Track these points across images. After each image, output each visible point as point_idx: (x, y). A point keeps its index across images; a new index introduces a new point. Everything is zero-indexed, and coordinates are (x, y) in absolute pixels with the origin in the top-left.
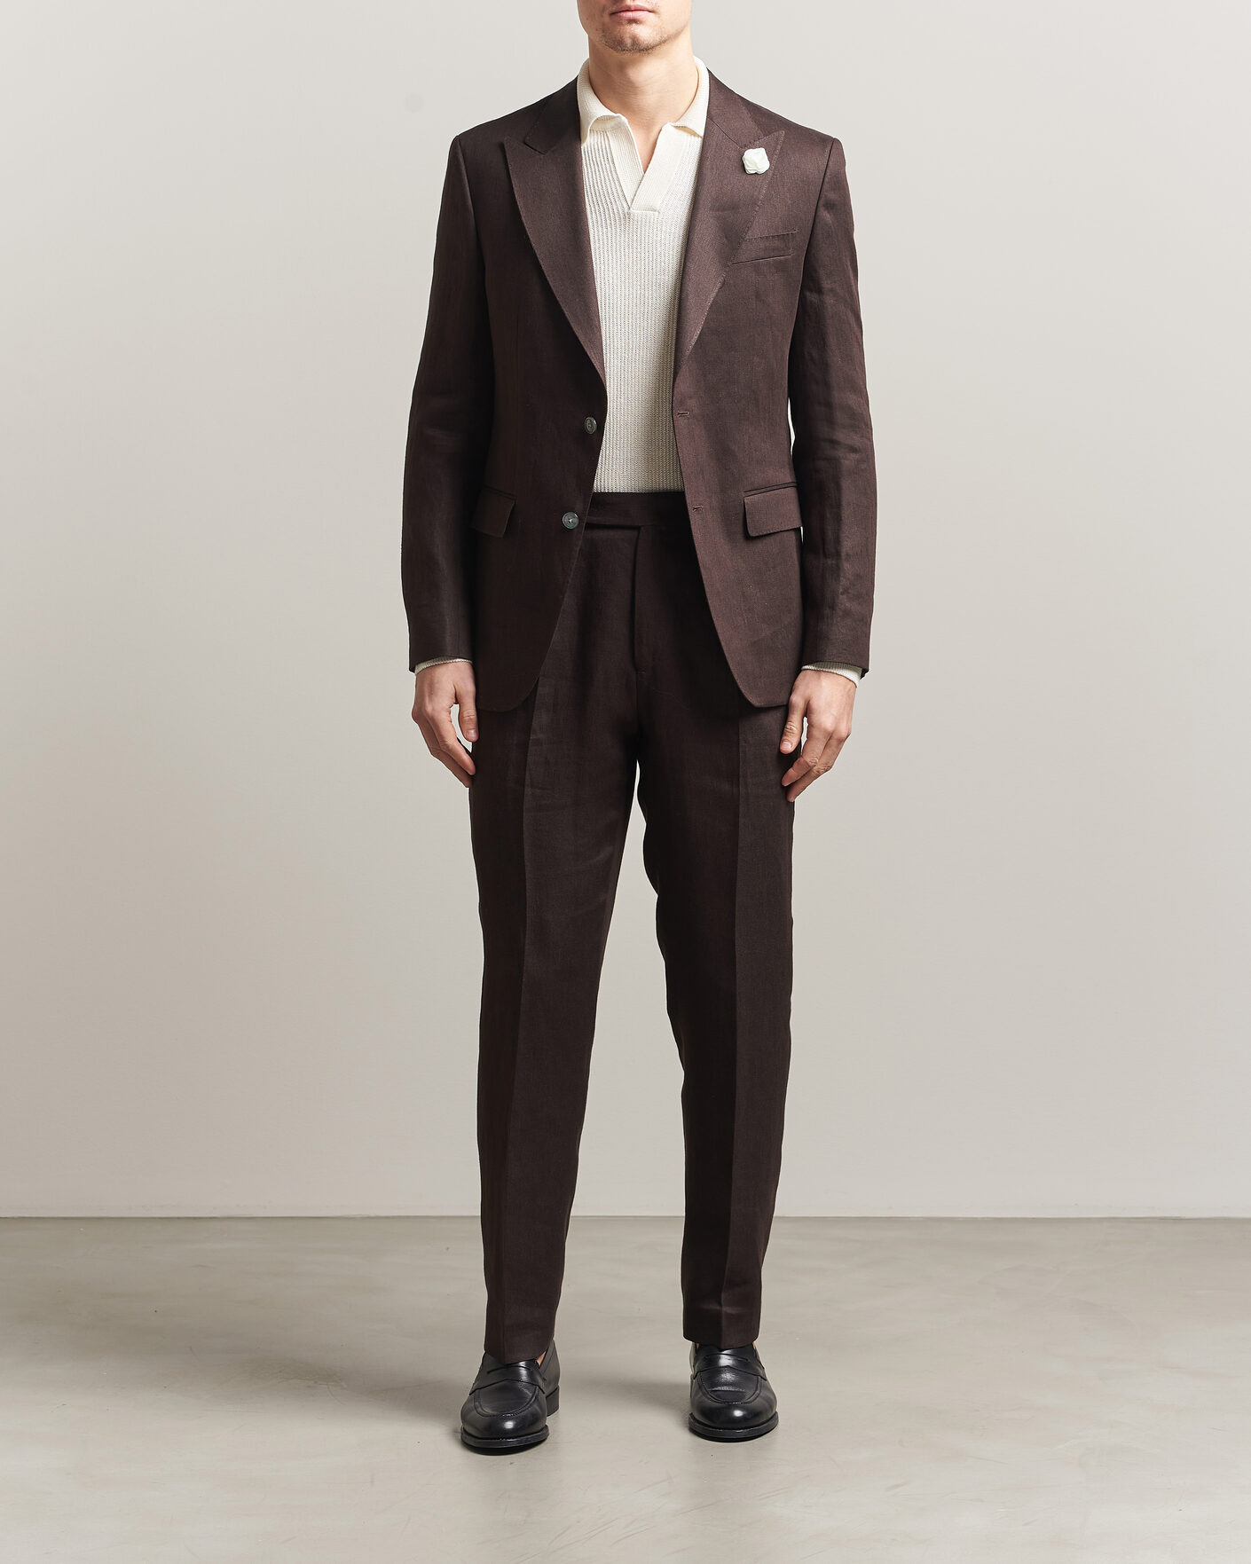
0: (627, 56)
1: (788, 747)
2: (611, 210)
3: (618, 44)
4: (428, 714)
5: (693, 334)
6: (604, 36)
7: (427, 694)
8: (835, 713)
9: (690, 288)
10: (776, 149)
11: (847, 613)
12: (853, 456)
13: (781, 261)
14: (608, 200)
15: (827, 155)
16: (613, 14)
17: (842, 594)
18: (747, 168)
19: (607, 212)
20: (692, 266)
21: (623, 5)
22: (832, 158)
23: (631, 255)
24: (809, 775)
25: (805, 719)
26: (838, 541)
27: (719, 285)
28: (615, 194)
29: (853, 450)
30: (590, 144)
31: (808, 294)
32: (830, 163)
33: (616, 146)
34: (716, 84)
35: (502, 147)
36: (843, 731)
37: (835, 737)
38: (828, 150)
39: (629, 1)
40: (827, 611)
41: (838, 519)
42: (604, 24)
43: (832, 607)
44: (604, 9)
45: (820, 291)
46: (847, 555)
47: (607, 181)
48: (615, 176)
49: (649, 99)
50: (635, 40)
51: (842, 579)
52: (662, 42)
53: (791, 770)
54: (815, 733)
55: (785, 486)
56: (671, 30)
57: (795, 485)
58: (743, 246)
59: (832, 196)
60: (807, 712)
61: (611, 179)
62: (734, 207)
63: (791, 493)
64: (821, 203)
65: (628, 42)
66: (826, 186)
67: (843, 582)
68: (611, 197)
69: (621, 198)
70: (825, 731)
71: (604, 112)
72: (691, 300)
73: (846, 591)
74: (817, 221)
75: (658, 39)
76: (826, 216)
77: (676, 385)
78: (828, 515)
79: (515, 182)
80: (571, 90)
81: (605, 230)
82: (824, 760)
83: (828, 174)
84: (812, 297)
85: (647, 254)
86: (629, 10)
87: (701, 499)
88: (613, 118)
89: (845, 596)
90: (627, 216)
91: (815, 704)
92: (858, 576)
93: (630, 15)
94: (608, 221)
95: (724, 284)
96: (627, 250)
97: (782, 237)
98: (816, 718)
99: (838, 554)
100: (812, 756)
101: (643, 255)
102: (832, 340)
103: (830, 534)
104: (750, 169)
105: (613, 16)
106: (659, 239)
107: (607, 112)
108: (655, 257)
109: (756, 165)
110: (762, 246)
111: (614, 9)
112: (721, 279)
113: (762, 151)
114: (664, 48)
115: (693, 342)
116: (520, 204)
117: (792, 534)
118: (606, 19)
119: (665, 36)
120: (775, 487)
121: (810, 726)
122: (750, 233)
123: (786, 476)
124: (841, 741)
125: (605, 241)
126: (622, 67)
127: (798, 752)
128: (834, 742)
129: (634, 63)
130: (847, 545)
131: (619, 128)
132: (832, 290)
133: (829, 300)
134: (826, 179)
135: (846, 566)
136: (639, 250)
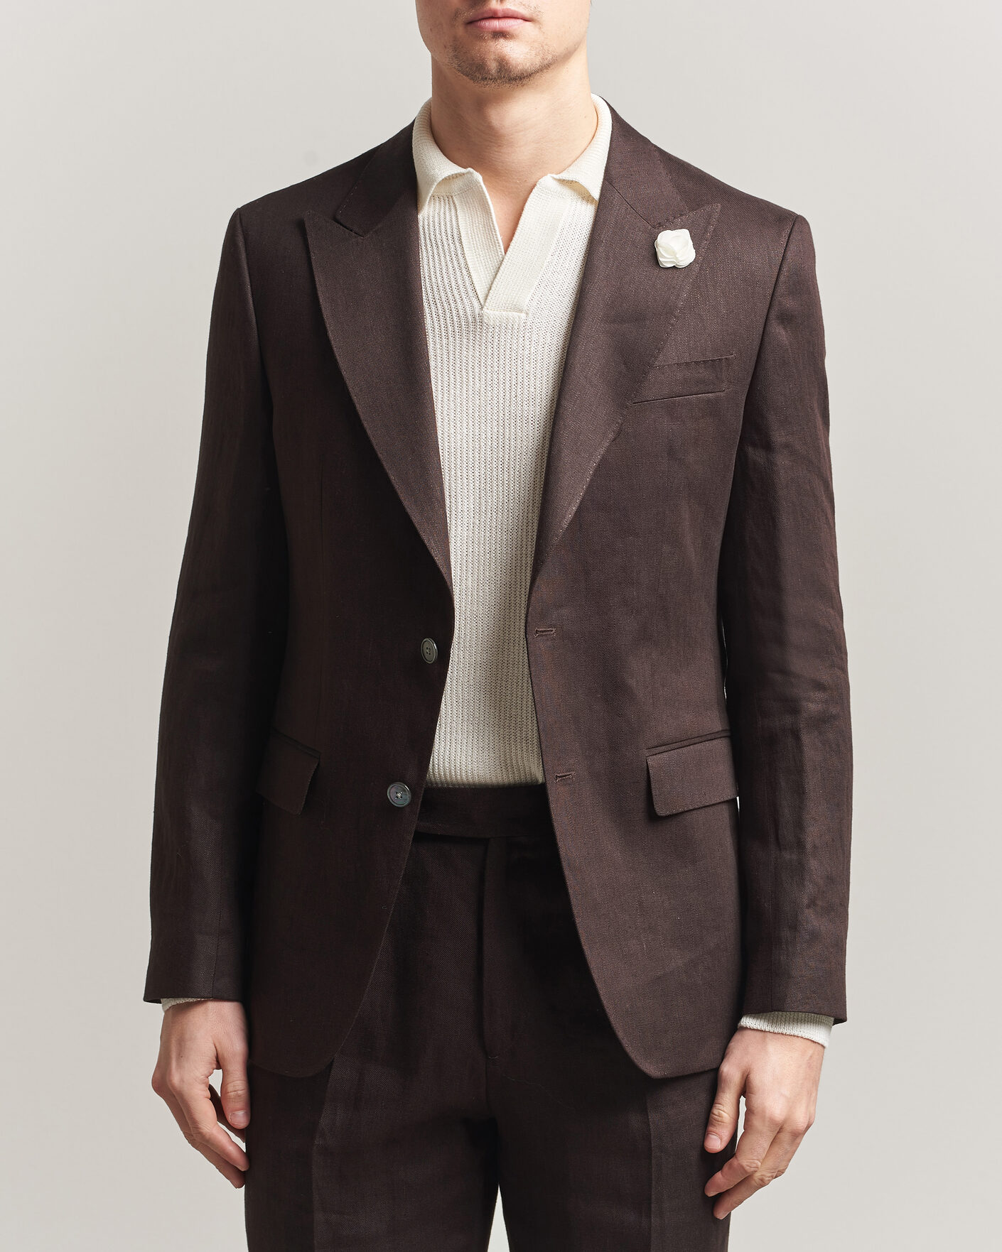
0: (490, 88)
1: (716, 1143)
2: (454, 312)
3: (476, 70)
4: (173, 1086)
5: (568, 509)
6: (456, 57)
7: (174, 1055)
8: (787, 1093)
9: (565, 437)
10: (706, 231)
11: (815, 936)
12: (819, 695)
13: (709, 400)
14: (451, 298)
15: (783, 241)
16: (471, 22)
17: (808, 906)
18: (661, 259)
19: (448, 315)
20: (569, 406)
21: (486, 8)
22: (792, 247)
23: (483, 376)
24: (747, 1184)
25: (743, 1099)
26: (799, 825)
27: (611, 436)
28: (462, 289)
29: (820, 686)
30: (430, 215)
31: (750, 450)
32: (789, 255)
33: (466, 222)
34: (621, 129)
35: (301, 226)
36: (800, 1119)
37: (788, 1128)
38: (785, 234)
39: (494, 5)
40: (786, 933)
41: (799, 791)
42: (455, 39)
43: (794, 927)
44: (456, 14)
45: (768, 446)
46: (815, 847)
47: (451, 270)
48: (462, 261)
49: (519, 153)
50: (503, 64)
51: (807, 883)
52: (545, 67)
53: (719, 1175)
54: (757, 1122)
55: (711, 737)
56: (557, 48)
57: (728, 734)
58: (650, 376)
59: (789, 303)
60: (745, 1089)
61: (456, 266)
62: (638, 318)
63: (721, 748)
64: (773, 314)
65: (493, 66)
66: (782, 289)
67: (810, 888)
68: (455, 292)
69: (471, 294)
70: (772, 1121)
71: (452, 169)
72: (567, 457)
73: (812, 903)
74: (766, 339)
75: (537, 62)
76: (780, 333)
77: (535, 589)
78: (783, 784)
79: (319, 279)
80: (403, 141)
81: (445, 341)
82: (770, 1163)
83: (785, 269)
84: (757, 456)
85: (508, 374)
86: (494, 16)
87: (571, 761)
88: (461, 175)
89: (811, 911)
90: (478, 322)
91: (757, 1080)
92: (830, 880)
93: (496, 24)
94: (450, 329)
95: (619, 433)
96: (477, 370)
97: (713, 364)
98: (757, 1100)
99: (800, 845)
100: (752, 1157)
101: (501, 376)
102: (786, 521)
103: (786, 812)
104: (666, 260)
105: (469, 28)
106: (527, 352)
107: (456, 169)
108: (520, 379)
109: (674, 254)
110: (679, 376)
111: (470, 14)
112: (615, 427)
113: (685, 234)
114: (547, 76)
115: (565, 524)
116: (326, 313)
117: (725, 807)
118: (460, 31)
119: (550, 57)
120: (697, 740)
121: (749, 1112)
122: (661, 357)
123: (715, 721)
124: (797, 1136)
125: (445, 356)
126: (481, 104)
127: (731, 1150)
128: (785, 1137)
129: (499, 99)
130: (814, 833)
131: (470, 192)
132: (787, 446)
133: (782, 461)
134: (782, 278)
135: (813, 864)
136: (496, 369)
